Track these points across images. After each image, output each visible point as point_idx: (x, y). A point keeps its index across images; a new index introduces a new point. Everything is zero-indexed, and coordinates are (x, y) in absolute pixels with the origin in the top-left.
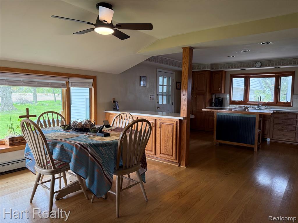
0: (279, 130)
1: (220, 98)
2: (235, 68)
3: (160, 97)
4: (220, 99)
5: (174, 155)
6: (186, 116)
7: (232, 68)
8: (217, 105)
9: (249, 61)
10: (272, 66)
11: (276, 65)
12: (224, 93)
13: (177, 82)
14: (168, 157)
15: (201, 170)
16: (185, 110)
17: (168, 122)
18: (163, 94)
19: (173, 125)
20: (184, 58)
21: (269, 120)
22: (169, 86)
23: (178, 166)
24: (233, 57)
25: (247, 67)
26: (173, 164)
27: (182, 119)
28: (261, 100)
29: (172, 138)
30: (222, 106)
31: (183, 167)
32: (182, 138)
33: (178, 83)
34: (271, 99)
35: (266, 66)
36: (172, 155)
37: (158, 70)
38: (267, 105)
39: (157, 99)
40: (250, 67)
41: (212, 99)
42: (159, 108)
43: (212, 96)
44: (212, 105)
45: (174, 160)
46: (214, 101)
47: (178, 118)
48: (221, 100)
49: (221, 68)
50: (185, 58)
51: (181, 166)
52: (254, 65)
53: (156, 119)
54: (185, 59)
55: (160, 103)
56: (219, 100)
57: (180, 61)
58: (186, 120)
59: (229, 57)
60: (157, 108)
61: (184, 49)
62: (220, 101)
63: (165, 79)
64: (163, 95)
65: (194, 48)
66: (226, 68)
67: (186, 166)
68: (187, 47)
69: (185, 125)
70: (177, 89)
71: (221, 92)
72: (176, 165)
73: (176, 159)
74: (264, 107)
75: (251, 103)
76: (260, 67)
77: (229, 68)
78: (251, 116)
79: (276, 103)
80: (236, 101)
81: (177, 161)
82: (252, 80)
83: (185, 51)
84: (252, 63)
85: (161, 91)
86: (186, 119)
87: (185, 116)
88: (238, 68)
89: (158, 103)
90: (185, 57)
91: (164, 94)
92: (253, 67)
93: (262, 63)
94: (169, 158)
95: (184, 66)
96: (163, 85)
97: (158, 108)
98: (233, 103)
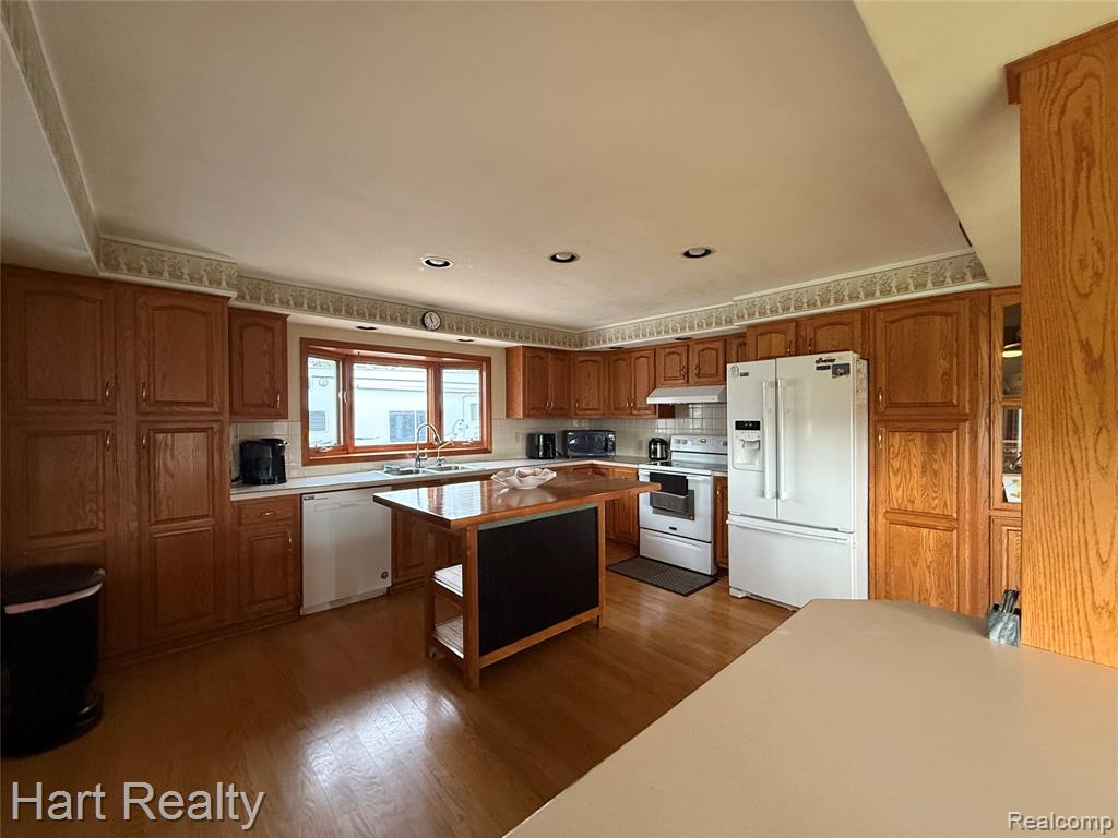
2: (350, 314)
4: (278, 448)
11: (476, 333)
25: (393, 321)
35: (450, 329)
40: (403, 322)
48: (281, 452)
52: (419, 318)
66: (311, 309)
71: (283, 416)
76: (436, 329)
77: (325, 311)
84: (412, 312)
88: (361, 316)
98: (312, 458)
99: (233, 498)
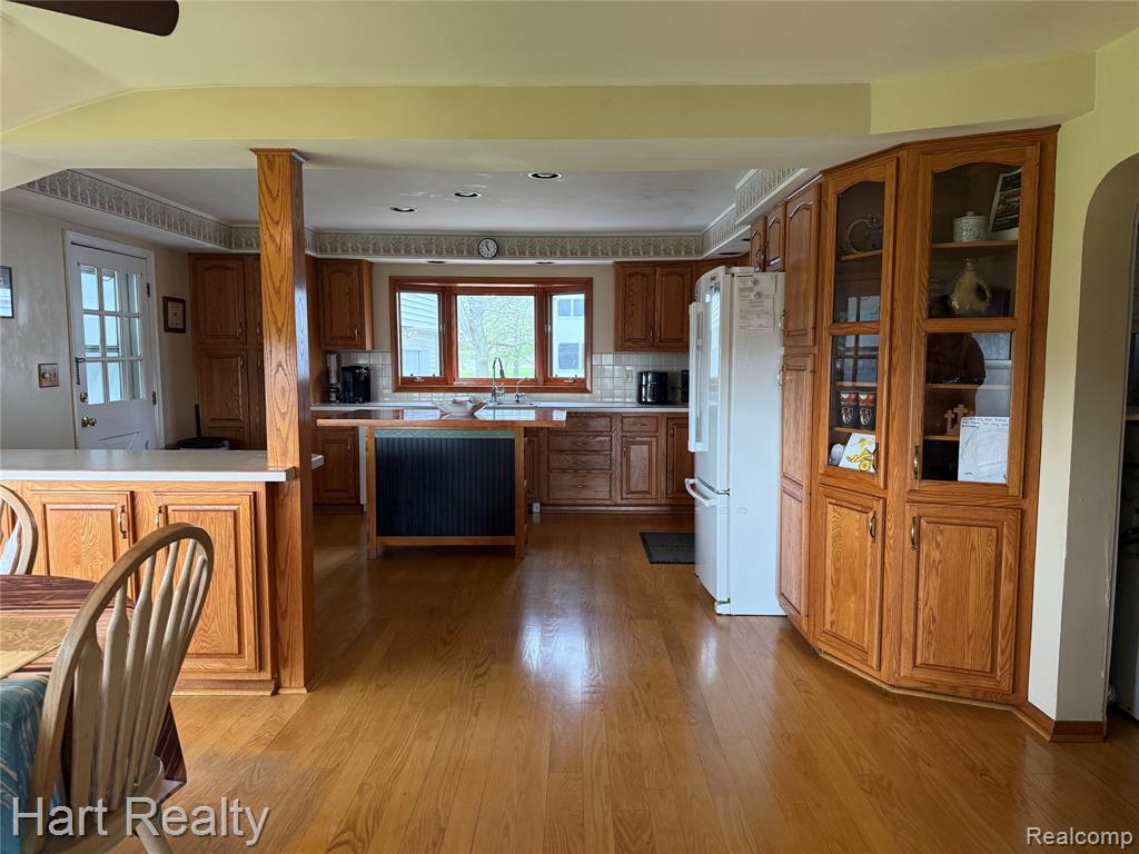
0: (564, 471)
1: (360, 367)
2: (408, 253)
3: (92, 371)
4: (360, 374)
5: (249, 649)
6: (297, 464)
7: (397, 252)
8: (351, 395)
9: (455, 231)
10: (532, 255)
11: (543, 254)
12: (373, 348)
13: (166, 300)
14: (217, 664)
15: (379, 688)
16: (291, 436)
17: (207, 499)
18: (104, 355)
19: (235, 513)
20: (267, 196)
21: (536, 443)
22: (131, 316)
23: (269, 693)
24: (411, 210)
25: (450, 254)
26: (245, 693)
27: (281, 477)
28: (502, 372)
29: (232, 572)
30: (367, 398)
31: (295, 690)
32: (283, 566)
33: (170, 304)
34: (527, 370)
35: (512, 255)
36: (241, 651)
37: (72, 236)
38: (521, 390)
39: (79, 379)
40: (460, 254)
41: (327, 372)
42: (93, 424)
43: (325, 361)
44: (329, 397)
45: (249, 671)
46: (333, 381)
47: (256, 479)
48: (365, 377)
49: (355, 251)
50: (274, 200)
51: (281, 691)
52: (475, 247)
53: (132, 493)
54: (274, 202)
55: (95, 397)
56: (356, 377)
57: (181, 206)
58: (299, 483)
59: (396, 209)
60: (78, 424)
61: (267, 156)
62: (362, 378)
63: (110, 285)
64: (104, 362)
65: (308, 157)
66: (376, 252)
67: (308, 684)
68: (279, 150)
69: (294, 506)
70: (167, 329)
71: (362, 347)
72: (261, 693)
73: (261, 667)
74: (512, 397)
75: (465, 384)
76: (494, 257)
77: (387, 252)
78: (500, 435)
79: (541, 382)
80: (415, 378)
81: (267, 675)
82: (463, 302)
83: (271, 169)
84: (469, 243)
85: (92, 338)
86: (296, 477)
87: (293, 460)
88: (418, 253)
89: (84, 398)
90: (270, 192)
91: (109, 354)
92: (470, 255)
93: (502, 243)
94: (222, 671)
95: (271, 236)
96: (101, 313)
97: (84, 424)
98: (407, 385)
99: (312, 409)
